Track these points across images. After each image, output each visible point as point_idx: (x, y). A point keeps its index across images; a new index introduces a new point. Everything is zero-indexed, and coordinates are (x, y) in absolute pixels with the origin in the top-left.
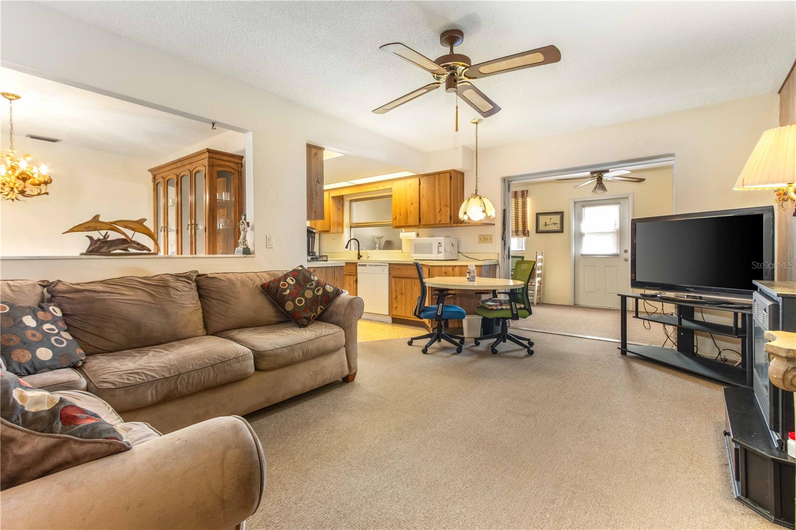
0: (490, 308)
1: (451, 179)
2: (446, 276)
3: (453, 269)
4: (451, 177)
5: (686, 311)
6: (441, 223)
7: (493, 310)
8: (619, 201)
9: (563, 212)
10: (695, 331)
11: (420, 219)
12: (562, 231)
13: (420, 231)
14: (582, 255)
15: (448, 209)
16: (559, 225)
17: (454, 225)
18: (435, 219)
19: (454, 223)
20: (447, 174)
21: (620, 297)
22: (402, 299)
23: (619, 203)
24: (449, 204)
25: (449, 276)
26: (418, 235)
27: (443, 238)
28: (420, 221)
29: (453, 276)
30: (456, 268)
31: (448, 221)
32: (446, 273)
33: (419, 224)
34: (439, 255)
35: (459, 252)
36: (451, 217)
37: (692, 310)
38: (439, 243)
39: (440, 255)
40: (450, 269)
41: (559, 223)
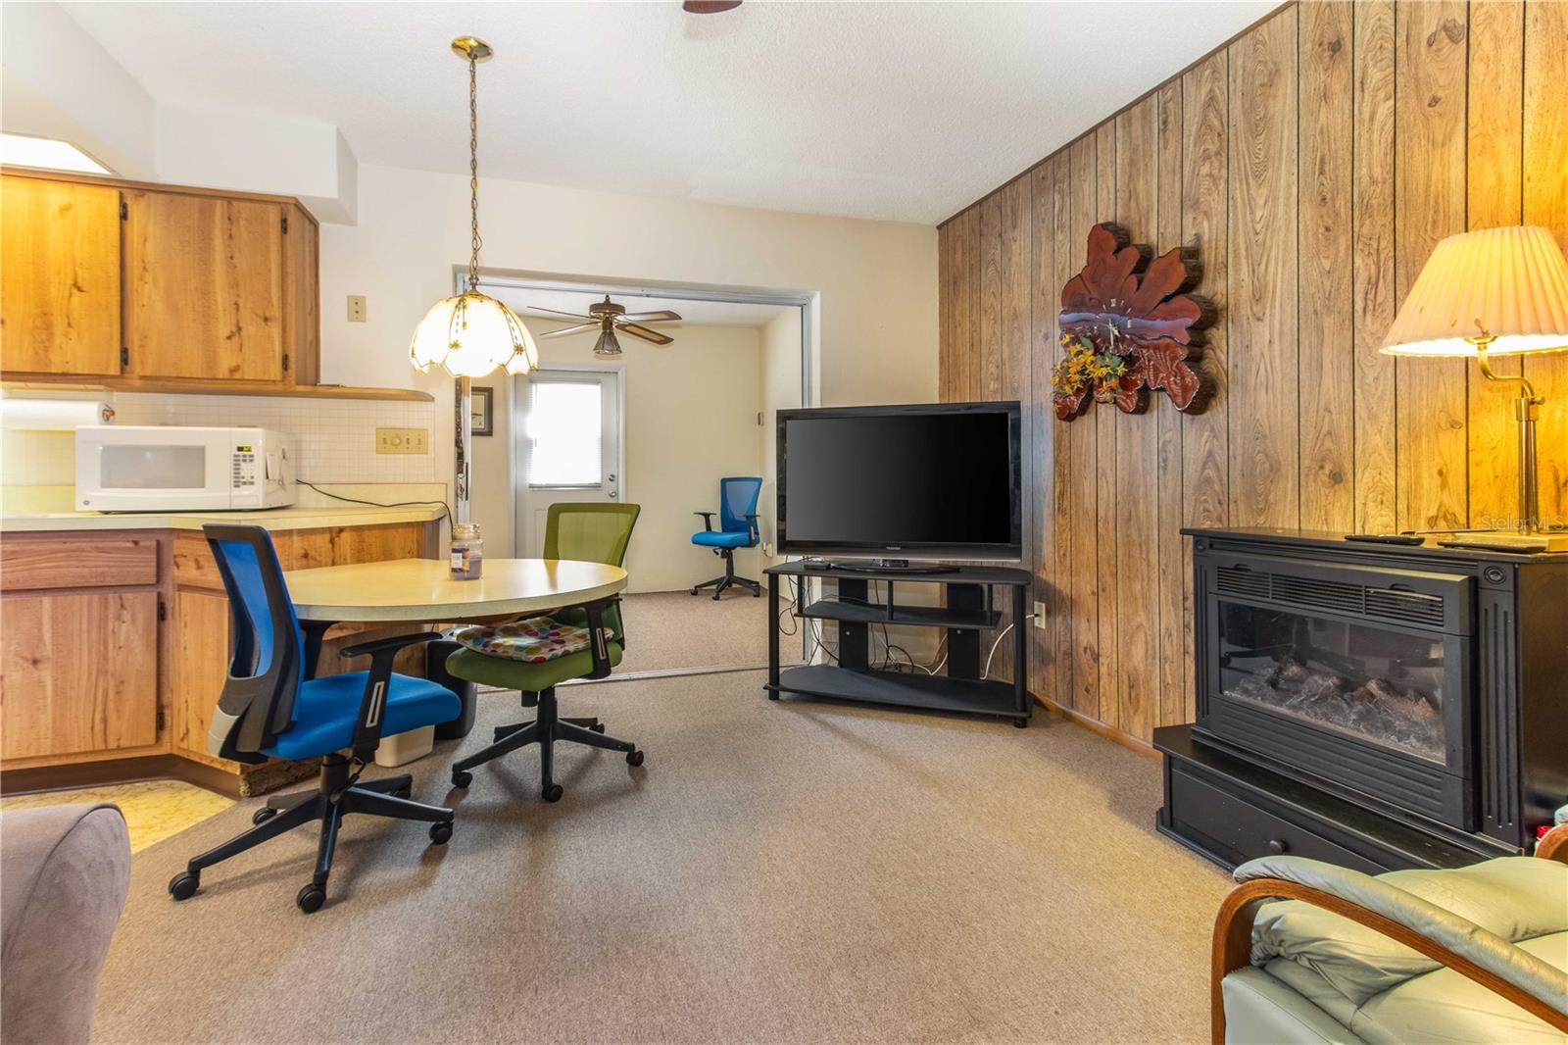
0: (532, 657)
1: (284, 230)
2: (308, 567)
3: (332, 541)
4: (284, 221)
5: (852, 589)
6: (237, 376)
7: (541, 660)
8: (600, 377)
9: (492, 389)
10: (869, 624)
11: (124, 352)
12: (490, 433)
13: (118, 399)
14: (531, 486)
15: (275, 331)
16: (483, 418)
17: (301, 388)
18: (211, 360)
19: (298, 384)
20: (270, 207)
21: (767, 575)
22: (40, 683)
23: (597, 382)
24: (275, 311)
25: (319, 564)
26: (108, 415)
27: (259, 430)
28: (125, 359)
29: (333, 564)
30: (343, 535)
31: (275, 371)
32: (306, 556)
33: (122, 371)
34: (237, 492)
35: (299, 482)
36: (285, 359)
37: (863, 585)
38: (240, 449)
39: (245, 491)
40: (322, 542)
41: (482, 412)
